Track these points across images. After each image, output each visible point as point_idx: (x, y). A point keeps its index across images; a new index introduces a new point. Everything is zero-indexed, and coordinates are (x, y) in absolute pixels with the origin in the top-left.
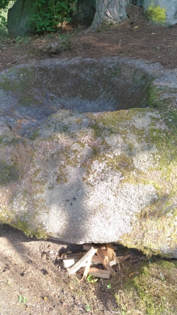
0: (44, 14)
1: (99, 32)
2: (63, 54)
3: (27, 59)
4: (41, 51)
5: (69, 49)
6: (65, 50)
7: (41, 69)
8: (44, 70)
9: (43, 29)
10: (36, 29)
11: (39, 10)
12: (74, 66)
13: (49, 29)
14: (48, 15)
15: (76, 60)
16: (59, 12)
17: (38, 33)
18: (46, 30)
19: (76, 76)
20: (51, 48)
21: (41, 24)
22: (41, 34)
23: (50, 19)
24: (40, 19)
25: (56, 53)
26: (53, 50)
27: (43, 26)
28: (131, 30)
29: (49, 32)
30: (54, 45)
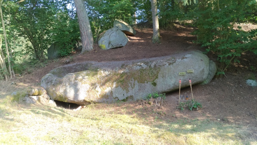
0: (64, 50)
1: (83, 54)
2: (71, 63)
3: (59, 66)
4: (63, 63)
5: (73, 61)
6: (71, 61)
7: (64, 68)
8: (65, 68)
9: (64, 55)
10: (61, 55)
11: (62, 49)
12: (74, 66)
13: (66, 55)
14: (66, 50)
15: (75, 64)
16: (70, 48)
17: (62, 57)
18: (65, 55)
19: (75, 68)
20: (67, 61)
21: (63, 54)
22: (63, 57)
23: (66, 51)
24: (62, 51)
25: (69, 63)
26: (67, 62)
27: (64, 54)
28: (94, 52)
29: (67, 56)
30: (68, 60)
